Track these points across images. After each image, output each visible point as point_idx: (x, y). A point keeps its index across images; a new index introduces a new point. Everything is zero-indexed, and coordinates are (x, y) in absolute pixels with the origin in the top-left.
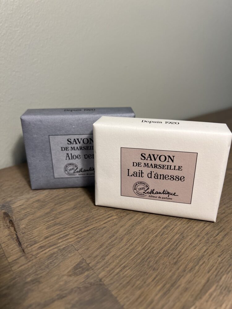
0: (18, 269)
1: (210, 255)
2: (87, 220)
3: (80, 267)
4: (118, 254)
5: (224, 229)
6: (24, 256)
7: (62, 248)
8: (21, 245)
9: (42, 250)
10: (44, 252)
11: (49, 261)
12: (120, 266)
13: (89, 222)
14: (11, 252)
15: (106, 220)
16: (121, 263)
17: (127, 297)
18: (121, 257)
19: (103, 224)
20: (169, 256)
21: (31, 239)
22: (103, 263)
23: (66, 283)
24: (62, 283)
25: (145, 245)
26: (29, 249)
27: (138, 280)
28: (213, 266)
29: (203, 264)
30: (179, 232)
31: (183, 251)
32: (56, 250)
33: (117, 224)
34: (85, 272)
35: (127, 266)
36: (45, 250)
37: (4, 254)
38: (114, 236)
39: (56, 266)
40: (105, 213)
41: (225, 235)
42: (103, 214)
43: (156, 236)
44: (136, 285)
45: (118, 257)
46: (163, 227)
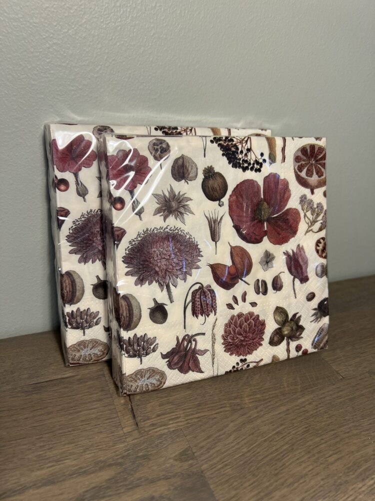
0: (132, 442)
1: (314, 476)
2: (199, 405)
3: (186, 455)
4: (223, 450)
5: (340, 451)
6: (137, 429)
7: (171, 430)
8: (135, 418)
9: (153, 428)
10: (155, 430)
11: (159, 441)
12: (223, 463)
13: (201, 408)
14: (127, 423)
15: (218, 411)
16: (224, 460)
17: (222, 494)
18: (225, 454)
19: (214, 414)
20: (272, 466)
21: (144, 413)
22: (207, 456)
23: (172, 466)
24: (168, 465)
25: (252, 447)
26: (142, 423)
27: (236, 481)
28: (312, 487)
29: (303, 482)
30: (290, 442)
31: (287, 464)
32: (166, 431)
33: (228, 418)
34: (189, 460)
35: (229, 465)
36: (156, 428)
37: (119, 424)
38: (223, 430)
39: (165, 447)
40: (219, 402)
41: (338, 459)
42: (216, 402)
43: (265, 441)
44: (234, 485)
45: (223, 453)
46: (274, 432)
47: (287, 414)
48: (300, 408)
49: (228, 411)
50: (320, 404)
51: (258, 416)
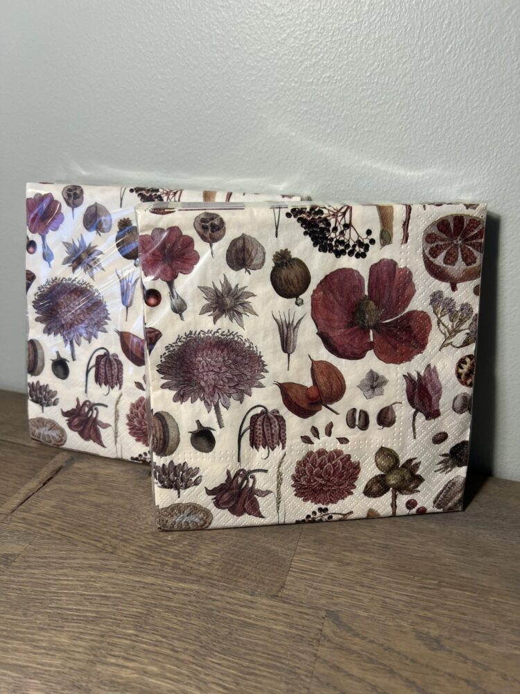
47: (144, 588)
48: (168, 592)
49: (96, 546)
50: (198, 602)
51: (114, 569)
